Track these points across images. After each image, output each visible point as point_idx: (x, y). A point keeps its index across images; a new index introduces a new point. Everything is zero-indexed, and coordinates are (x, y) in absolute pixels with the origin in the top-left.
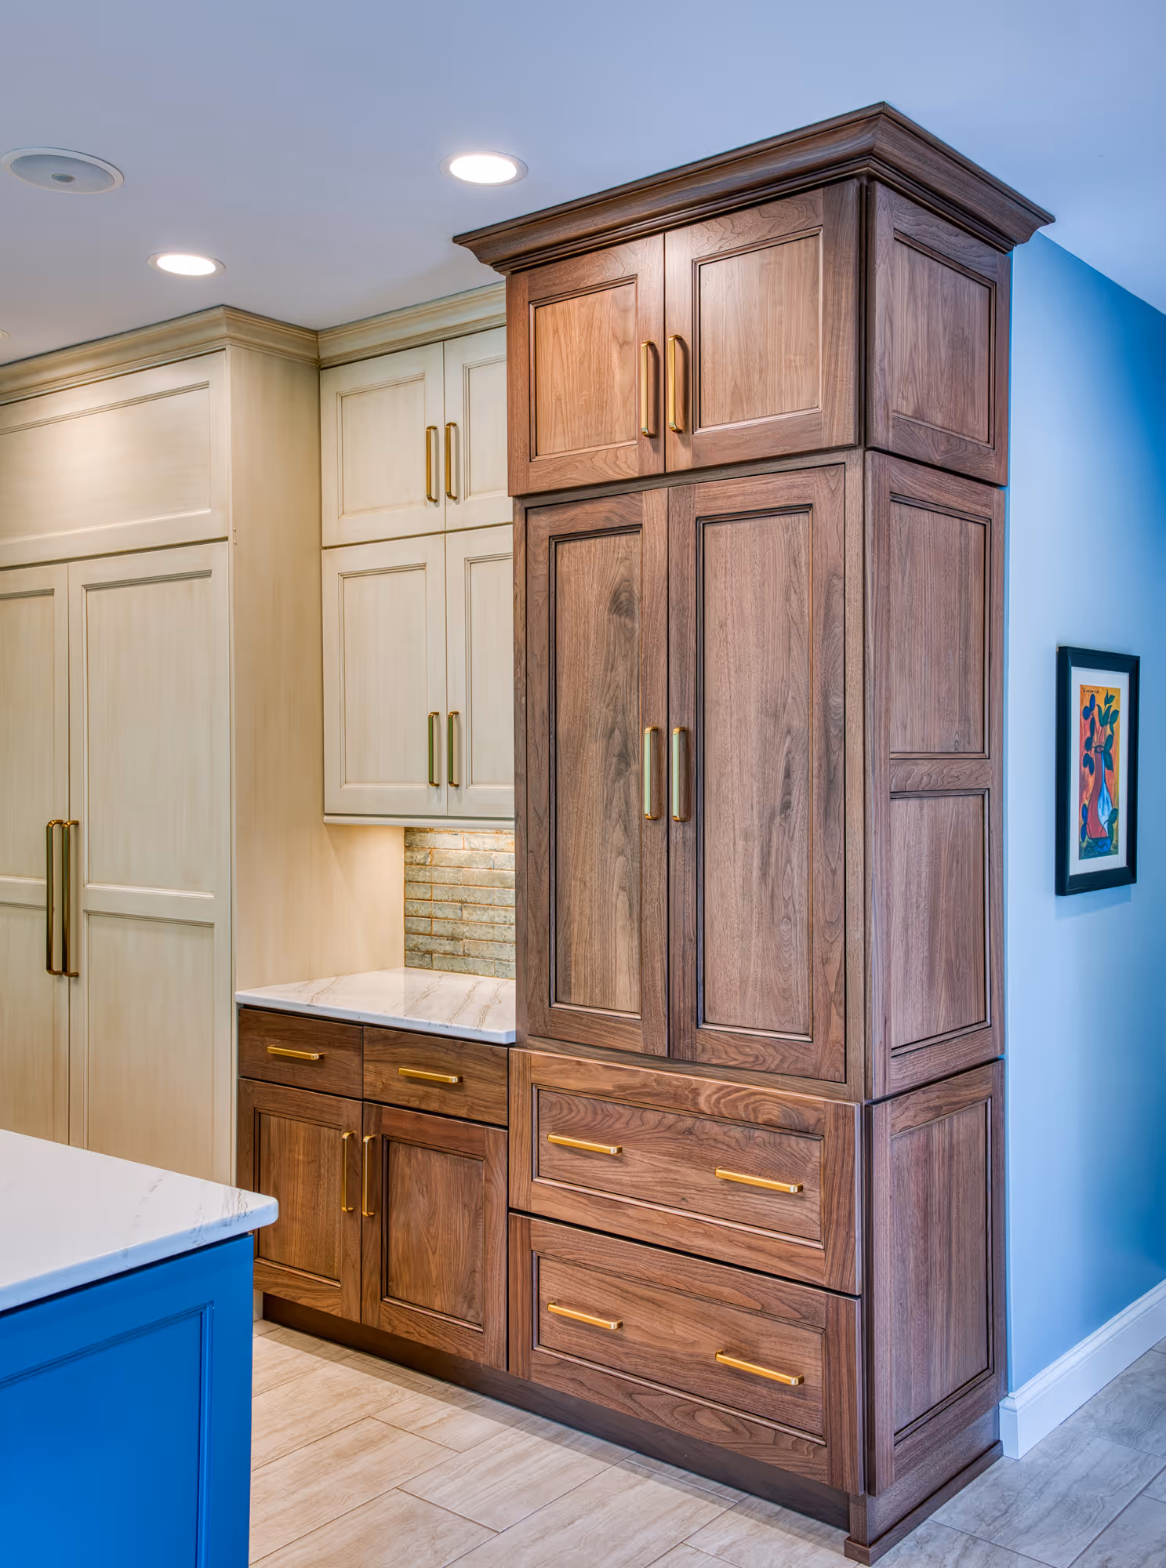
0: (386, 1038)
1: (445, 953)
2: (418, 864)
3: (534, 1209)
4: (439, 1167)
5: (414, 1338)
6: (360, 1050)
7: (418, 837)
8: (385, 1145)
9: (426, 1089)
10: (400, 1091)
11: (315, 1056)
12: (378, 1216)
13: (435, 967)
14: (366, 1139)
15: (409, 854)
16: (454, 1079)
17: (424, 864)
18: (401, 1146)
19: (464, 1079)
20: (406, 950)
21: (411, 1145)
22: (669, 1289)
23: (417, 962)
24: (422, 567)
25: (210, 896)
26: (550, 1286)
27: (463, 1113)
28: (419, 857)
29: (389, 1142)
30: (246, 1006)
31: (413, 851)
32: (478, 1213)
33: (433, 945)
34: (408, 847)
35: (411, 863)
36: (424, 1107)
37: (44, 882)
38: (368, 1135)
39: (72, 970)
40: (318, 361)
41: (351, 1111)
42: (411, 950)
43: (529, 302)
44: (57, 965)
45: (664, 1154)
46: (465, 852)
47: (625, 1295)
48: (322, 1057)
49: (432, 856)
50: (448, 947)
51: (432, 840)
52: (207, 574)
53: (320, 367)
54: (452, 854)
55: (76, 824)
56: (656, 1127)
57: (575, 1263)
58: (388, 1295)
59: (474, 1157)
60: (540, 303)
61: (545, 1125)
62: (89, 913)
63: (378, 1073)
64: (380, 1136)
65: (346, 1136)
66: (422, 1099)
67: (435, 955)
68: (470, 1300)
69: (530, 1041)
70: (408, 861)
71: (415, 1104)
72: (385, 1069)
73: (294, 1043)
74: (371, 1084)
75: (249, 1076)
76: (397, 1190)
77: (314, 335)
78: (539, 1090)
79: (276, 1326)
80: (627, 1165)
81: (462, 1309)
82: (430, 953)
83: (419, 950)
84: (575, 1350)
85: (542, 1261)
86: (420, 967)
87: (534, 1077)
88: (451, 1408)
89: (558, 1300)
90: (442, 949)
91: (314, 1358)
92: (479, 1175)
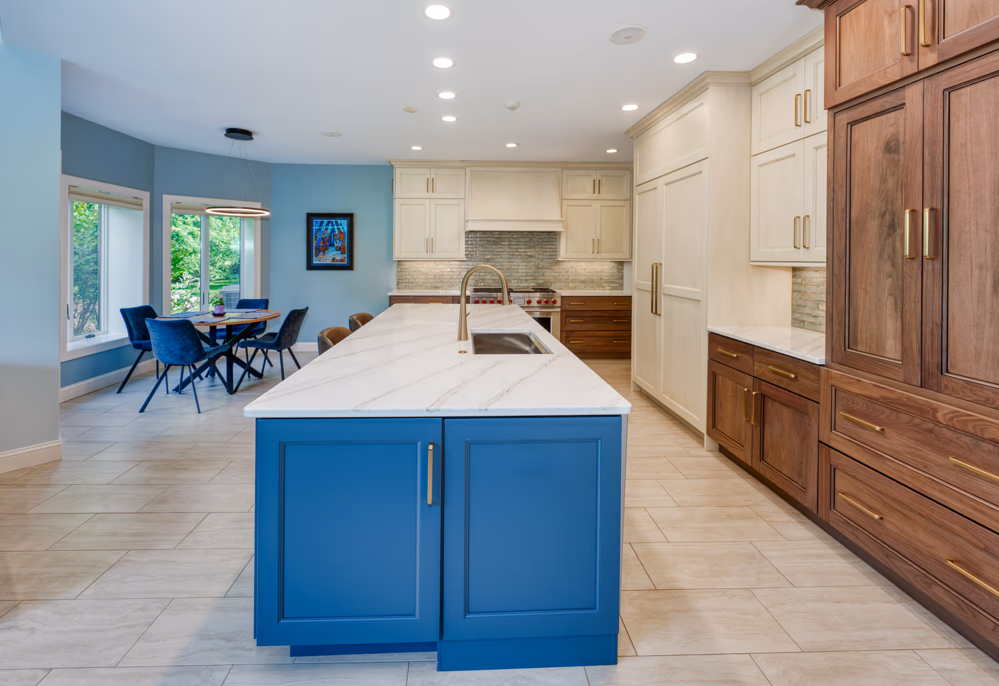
0: (763, 353)
1: (810, 323)
2: (798, 284)
3: (833, 444)
4: (786, 413)
5: (773, 482)
6: (753, 356)
7: (798, 273)
8: (763, 398)
9: (780, 377)
10: (770, 377)
11: (735, 355)
12: (759, 427)
13: (805, 327)
14: (754, 393)
15: (794, 279)
16: (793, 376)
17: (801, 284)
18: (770, 400)
19: (798, 377)
20: (792, 319)
21: (774, 400)
22: (913, 511)
23: (797, 325)
24: (794, 155)
25: (699, 290)
26: (842, 483)
27: (797, 392)
28: (799, 281)
29: (764, 396)
30: (712, 333)
31: (796, 278)
32: (804, 438)
33: (805, 318)
34: (794, 277)
35: (795, 283)
36: (779, 385)
37: (651, 283)
38: (755, 391)
39: (658, 313)
40: (751, 83)
41: (749, 380)
42: (795, 320)
43: (837, 16)
44: (654, 311)
45: (912, 439)
46: (821, 279)
47: (885, 504)
48: (737, 357)
49: (805, 281)
50: (812, 320)
51: (804, 274)
52: (700, 172)
53: (752, 85)
54: (814, 280)
55: (661, 264)
56: (907, 423)
57: (854, 477)
58: (763, 460)
59: (802, 412)
60: (841, 15)
61: (839, 407)
62: (664, 294)
63: (760, 367)
64: (760, 393)
65: (746, 390)
66: (779, 381)
67: (805, 323)
68: (800, 476)
69: (833, 365)
70: (794, 282)
71: (775, 383)
72: (764, 366)
73: (729, 349)
74: (757, 371)
75: (713, 359)
76: (767, 418)
77: (748, 74)
78: (836, 389)
79: (723, 455)
80: (887, 438)
81: (796, 478)
82: (803, 322)
83: (798, 320)
84: (855, 520)
85: (836, 471)
86: (799, 327)
87: (833, 382)
88: (790, 518)
89: (846, 493)
90: (809, 320)
91: (734, 473)
92: (805, 421)
